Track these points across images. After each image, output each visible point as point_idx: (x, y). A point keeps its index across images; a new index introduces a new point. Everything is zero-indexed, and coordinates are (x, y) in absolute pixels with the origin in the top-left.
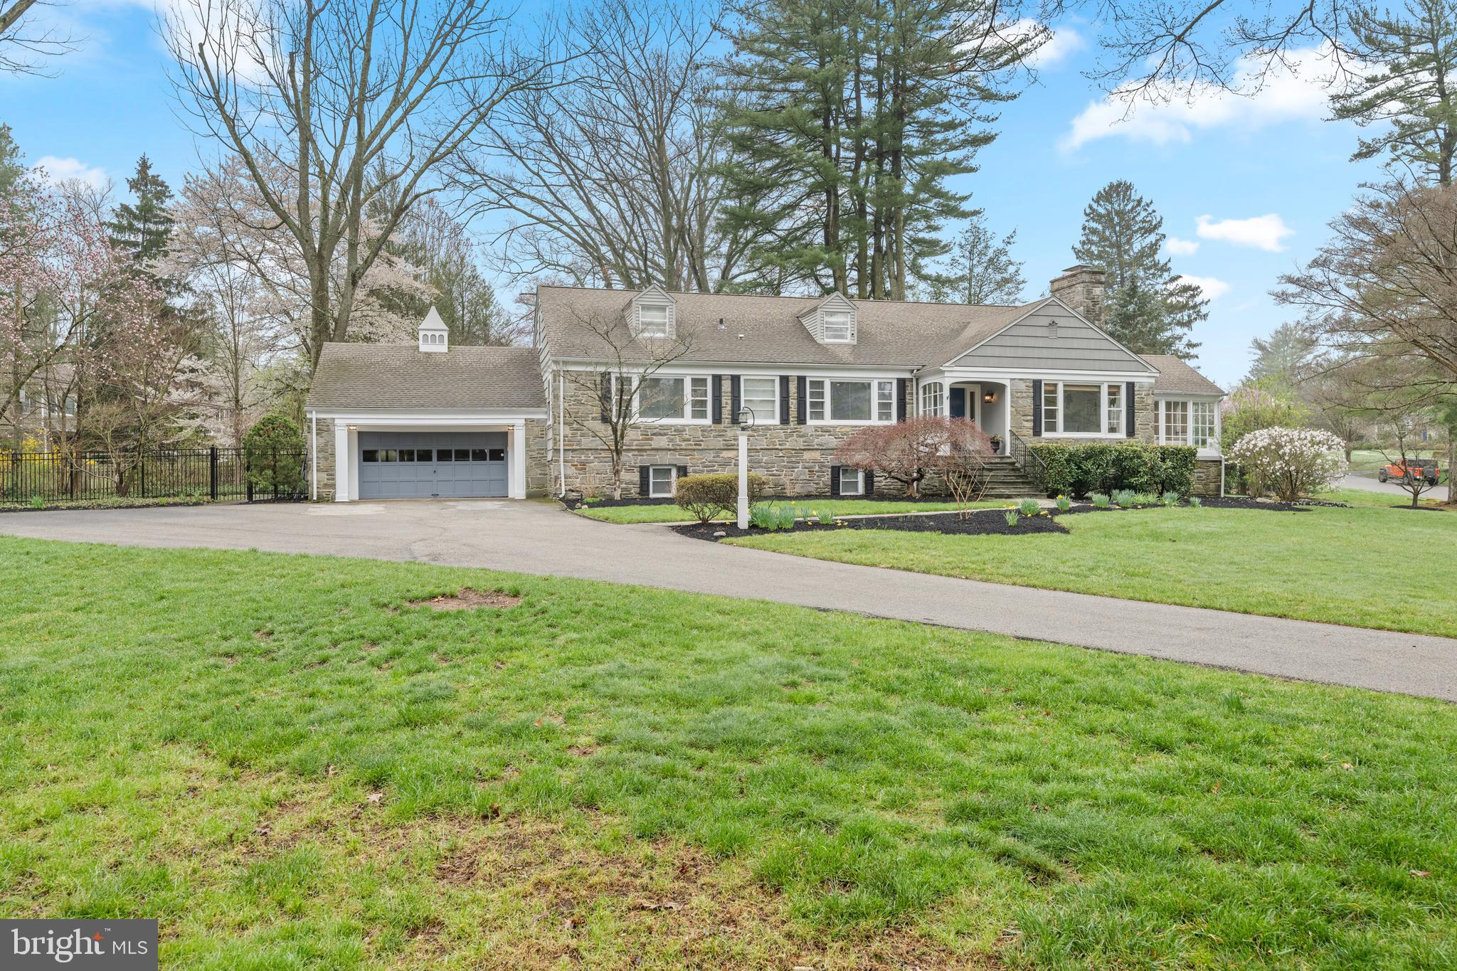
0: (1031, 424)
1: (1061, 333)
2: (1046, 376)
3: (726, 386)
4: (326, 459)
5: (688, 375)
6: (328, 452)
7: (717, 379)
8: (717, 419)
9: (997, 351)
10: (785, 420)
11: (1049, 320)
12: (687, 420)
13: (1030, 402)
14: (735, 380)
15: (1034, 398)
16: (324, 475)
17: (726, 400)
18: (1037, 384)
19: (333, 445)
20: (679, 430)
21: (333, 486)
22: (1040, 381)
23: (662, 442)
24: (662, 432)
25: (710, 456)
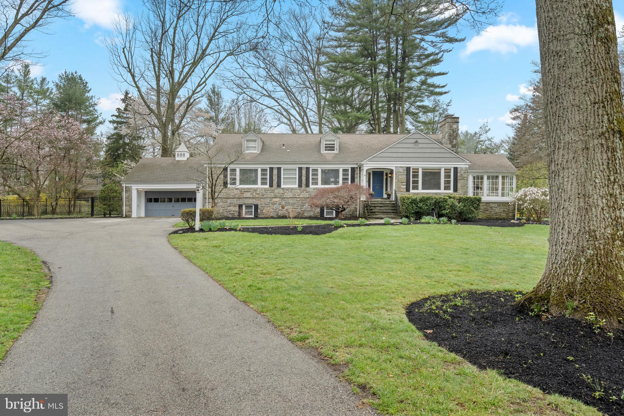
0: (405, 187)
1: (420, 146)
2: (413, 165)
3: (275, 172)
4: (129, 201)
5: (259, 168)
6: (129, 199)
7: (271, 169)
8: (271, 185)
9: (389, 155)
10: (300, 185)
11: (414, 141)
12: (259, 186)
13: (405, 177)
14: (279, 169)
15: (407, 175)
16: (128, 208)
17: (275, 178)
18: (408, 169)
19: (132, 196)
20: (255, 190)
21: (131, 212)
22: (410, 168)
23: (248, 195)
24: (248, 190)
25: (268, 200)
